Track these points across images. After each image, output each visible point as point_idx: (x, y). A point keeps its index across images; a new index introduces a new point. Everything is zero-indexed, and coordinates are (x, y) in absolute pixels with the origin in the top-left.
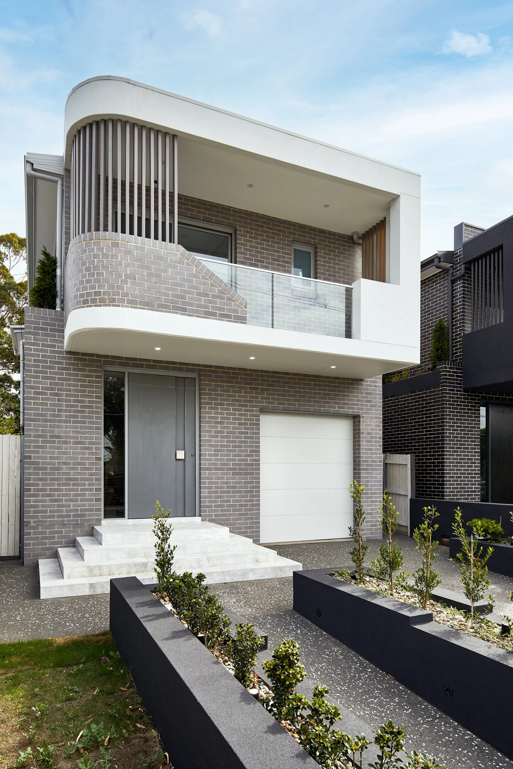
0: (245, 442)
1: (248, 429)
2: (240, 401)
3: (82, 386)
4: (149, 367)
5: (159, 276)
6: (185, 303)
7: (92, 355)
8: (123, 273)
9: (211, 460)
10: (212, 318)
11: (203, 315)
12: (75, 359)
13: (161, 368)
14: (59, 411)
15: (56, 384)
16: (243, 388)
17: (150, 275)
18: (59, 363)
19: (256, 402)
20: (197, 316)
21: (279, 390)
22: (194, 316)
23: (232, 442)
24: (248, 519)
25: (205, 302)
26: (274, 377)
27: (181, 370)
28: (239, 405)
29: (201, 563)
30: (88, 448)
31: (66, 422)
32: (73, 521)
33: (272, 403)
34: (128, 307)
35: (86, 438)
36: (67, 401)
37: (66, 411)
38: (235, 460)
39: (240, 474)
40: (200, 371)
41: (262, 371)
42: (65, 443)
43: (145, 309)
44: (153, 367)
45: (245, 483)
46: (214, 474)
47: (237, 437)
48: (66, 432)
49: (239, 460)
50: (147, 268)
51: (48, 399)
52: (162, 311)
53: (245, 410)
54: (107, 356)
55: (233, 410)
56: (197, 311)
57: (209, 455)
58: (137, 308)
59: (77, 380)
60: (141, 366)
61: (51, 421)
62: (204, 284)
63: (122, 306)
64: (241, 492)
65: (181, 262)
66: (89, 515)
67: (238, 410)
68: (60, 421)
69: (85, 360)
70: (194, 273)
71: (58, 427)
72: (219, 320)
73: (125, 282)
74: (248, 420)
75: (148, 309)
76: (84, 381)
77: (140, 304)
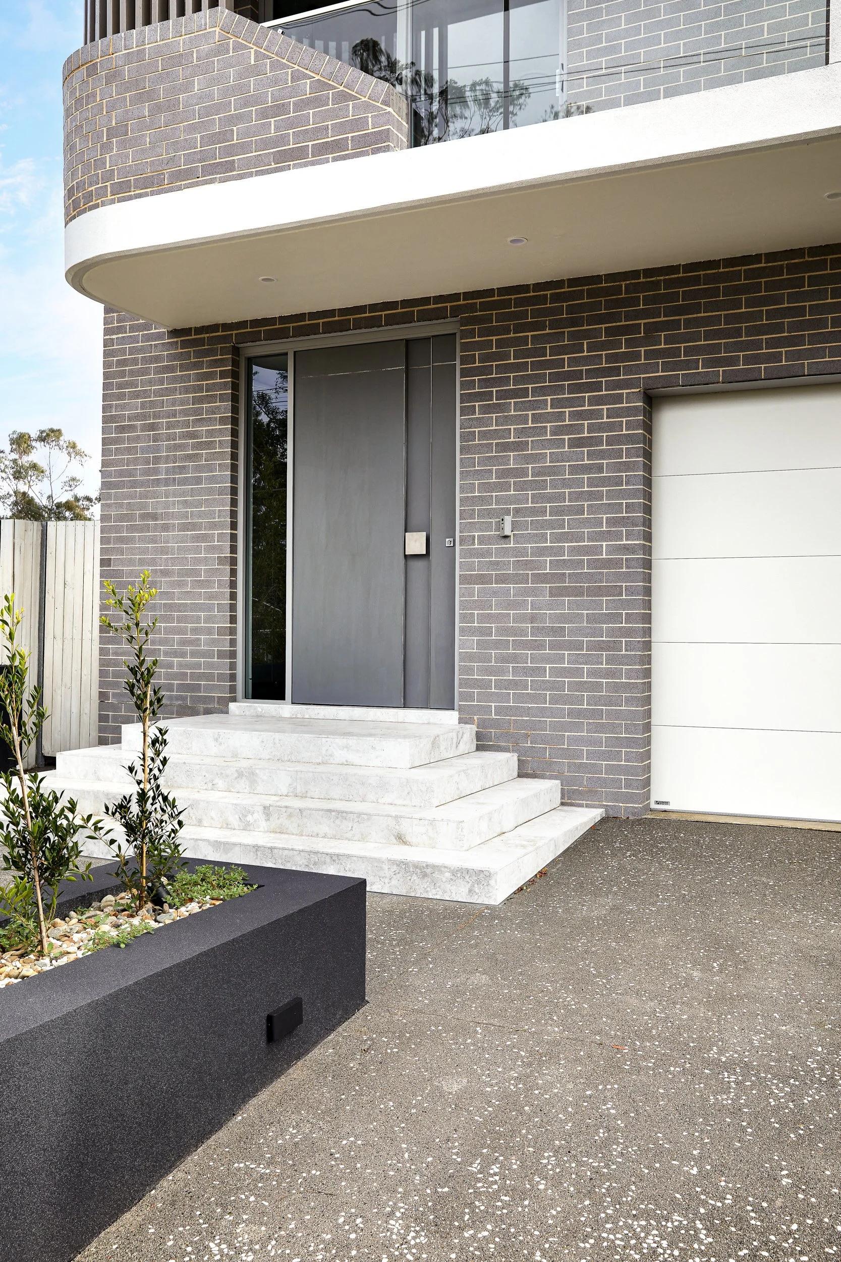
0: (591, 496)
1: (602, 455)
2: (578, 375)
3: (196, 401)
4: (330, 328)
5: (172, 106)
6: (231, 150)
7: (214, 328)
8: (105, 129)
9: (488, 553)
10: (295, 166)
11: (273, 166)
12: (184, 344)
13: (358, 325)
14: (157, 460)
15: (152, 404)
16: (587, 335)
17: (157, 109)
18: (157, 359)
19: (629, 370)
20: (258, 173)
21: (716, 320)
22: (251, 175)
23: (550, 498)
24: (600, 728)
25: (277, 129)
26: (696, 280)
27: (407, 319)
28: (573, 389)
30: (204, 538)
31: (167, 482)
32: (178, 698)
33: (687, 365)
34: (112, 202)
35: (200, 515)
36: (169, 437)
37: (167, 459)
38: (560, 551)
39: (578, 592)
40: (456, 311)
41: (649, 272)
42: (166, 528)
43: (146, 195)
44: (342, 327)
45: (591, 619)
46: (495, 593)
47: (565, 484)
48: (167, 505)
49: (572, 550)
50: (150, 96)
51: (137, 439)
52: (179, 189)
53: (594, 401)
54: (242, 324)
55: (555, 404)
56: (258, 160)
57: (482, 540)
58: (130, 198)
59: (187, 390)
60: (313, 330)
61: (142, 484)
62: (275, 81)
63: (103, 204)
64: (578, 646)
65: (221, 49)
66: (208, 688)
67: (570, 403)
68: (157, 482)
69: (201, 342)
70: (253, 63)
71: (155, 495)
72: (313, 164)
73: (107, 147)
74: (601, 428)
75: (153, 194)
76: (200, 389)
77: (136, 188)
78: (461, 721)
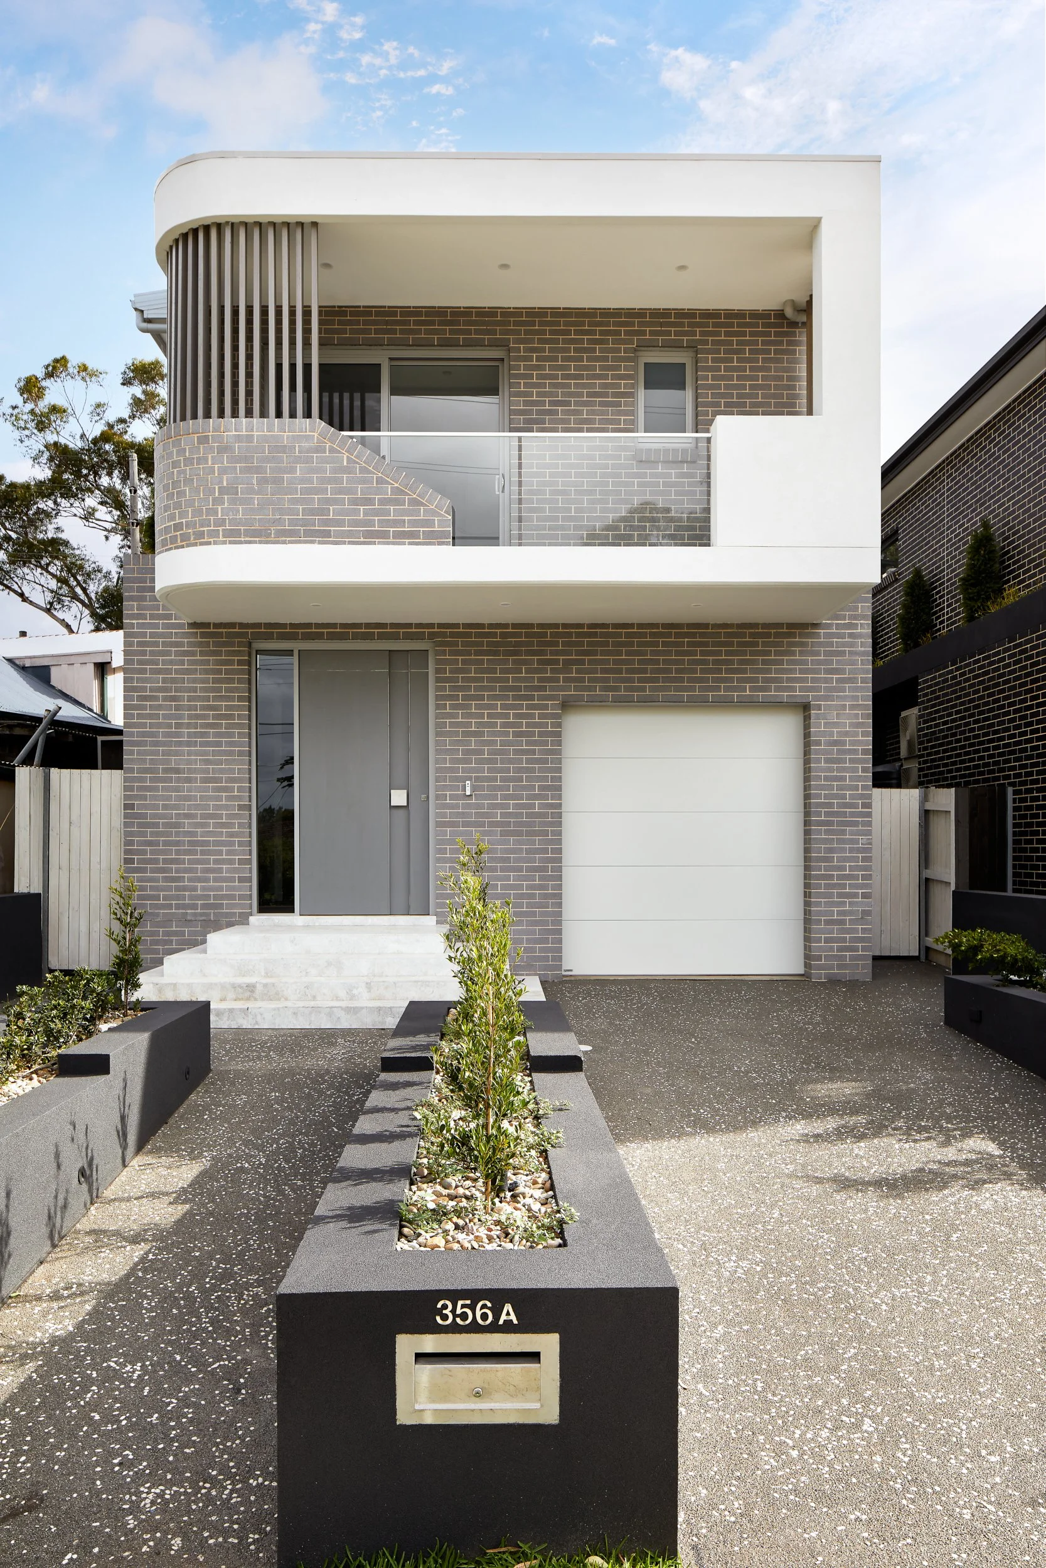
0: (527, 770)
1: (535, 743)
2: (519, 689)
3: (215, 681)
4: (333, 637)
5: (278, 481)
6: (327, 522)
7: (232, 625)
8: (217, 487)
9: (457, 806)
10: (379, 543)
11: (362, 540)
12: (203, 635)
13: (356, 637)
14: (178, 726)
15: (173, 681)
16: (525, 662)
17: (263, 481)
18: (177, 644)
19: (552, 689)
20: (350, 543)
21: (607, 662)
22: (344, 543)
23: (501, 770)
24: (536, 923)
25: (365, 514)
26: (595, 635)
27: (395, 637)
28: (515, 698)
29: (355, 992)
30: (225, 789)
31: (188, 744)
32: (201, 914)
33: (589, 689)
34: (224, 543)
35: (222, 771)
36: (190, 708)
37: (189, 726)
38: (507, 806)
39: (520, 833)
40: (432, 636)
41: (565, 626)
42: (189, 780)
43: (255, 542)
44: (342, 637)
45: (528, 851)
46: (461, 834)
47: (510, 761)
48: (189, 762)
49: (516, 806)
50: (258, 470)
51: (159, 707)
52: (284, 542)
53: (529, 707)
54: (257, 625)
55: (503, 707)
56: (350, 534)
57: (452, 797)
58: (240, 543)
59: (207, 672)
60: (319, 636)
61: (164, 744)
62: (364, 481)
63: (215, 543)
64: (520, 869)
65: (319, 449)
66: (229, 906)
67: (513, 707)
68: (180, 744)
69: (220, 635)
70: (345, 464)
71: (177, 753)
72: (393, 543)
73: (218, 501)
74: (535, 725)
75: (260, 542)
76: (219, 672)
77: (246, 536)
78: (438, 922)
